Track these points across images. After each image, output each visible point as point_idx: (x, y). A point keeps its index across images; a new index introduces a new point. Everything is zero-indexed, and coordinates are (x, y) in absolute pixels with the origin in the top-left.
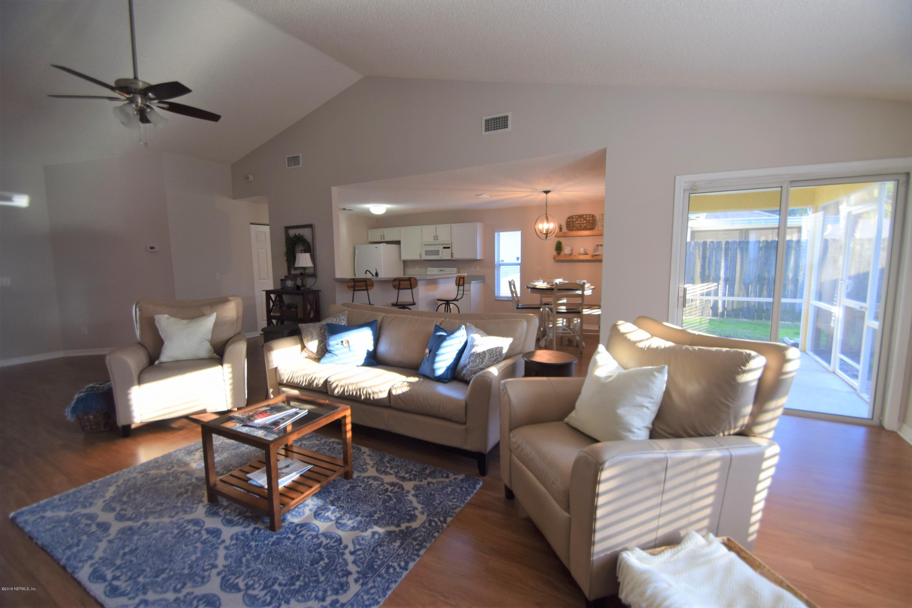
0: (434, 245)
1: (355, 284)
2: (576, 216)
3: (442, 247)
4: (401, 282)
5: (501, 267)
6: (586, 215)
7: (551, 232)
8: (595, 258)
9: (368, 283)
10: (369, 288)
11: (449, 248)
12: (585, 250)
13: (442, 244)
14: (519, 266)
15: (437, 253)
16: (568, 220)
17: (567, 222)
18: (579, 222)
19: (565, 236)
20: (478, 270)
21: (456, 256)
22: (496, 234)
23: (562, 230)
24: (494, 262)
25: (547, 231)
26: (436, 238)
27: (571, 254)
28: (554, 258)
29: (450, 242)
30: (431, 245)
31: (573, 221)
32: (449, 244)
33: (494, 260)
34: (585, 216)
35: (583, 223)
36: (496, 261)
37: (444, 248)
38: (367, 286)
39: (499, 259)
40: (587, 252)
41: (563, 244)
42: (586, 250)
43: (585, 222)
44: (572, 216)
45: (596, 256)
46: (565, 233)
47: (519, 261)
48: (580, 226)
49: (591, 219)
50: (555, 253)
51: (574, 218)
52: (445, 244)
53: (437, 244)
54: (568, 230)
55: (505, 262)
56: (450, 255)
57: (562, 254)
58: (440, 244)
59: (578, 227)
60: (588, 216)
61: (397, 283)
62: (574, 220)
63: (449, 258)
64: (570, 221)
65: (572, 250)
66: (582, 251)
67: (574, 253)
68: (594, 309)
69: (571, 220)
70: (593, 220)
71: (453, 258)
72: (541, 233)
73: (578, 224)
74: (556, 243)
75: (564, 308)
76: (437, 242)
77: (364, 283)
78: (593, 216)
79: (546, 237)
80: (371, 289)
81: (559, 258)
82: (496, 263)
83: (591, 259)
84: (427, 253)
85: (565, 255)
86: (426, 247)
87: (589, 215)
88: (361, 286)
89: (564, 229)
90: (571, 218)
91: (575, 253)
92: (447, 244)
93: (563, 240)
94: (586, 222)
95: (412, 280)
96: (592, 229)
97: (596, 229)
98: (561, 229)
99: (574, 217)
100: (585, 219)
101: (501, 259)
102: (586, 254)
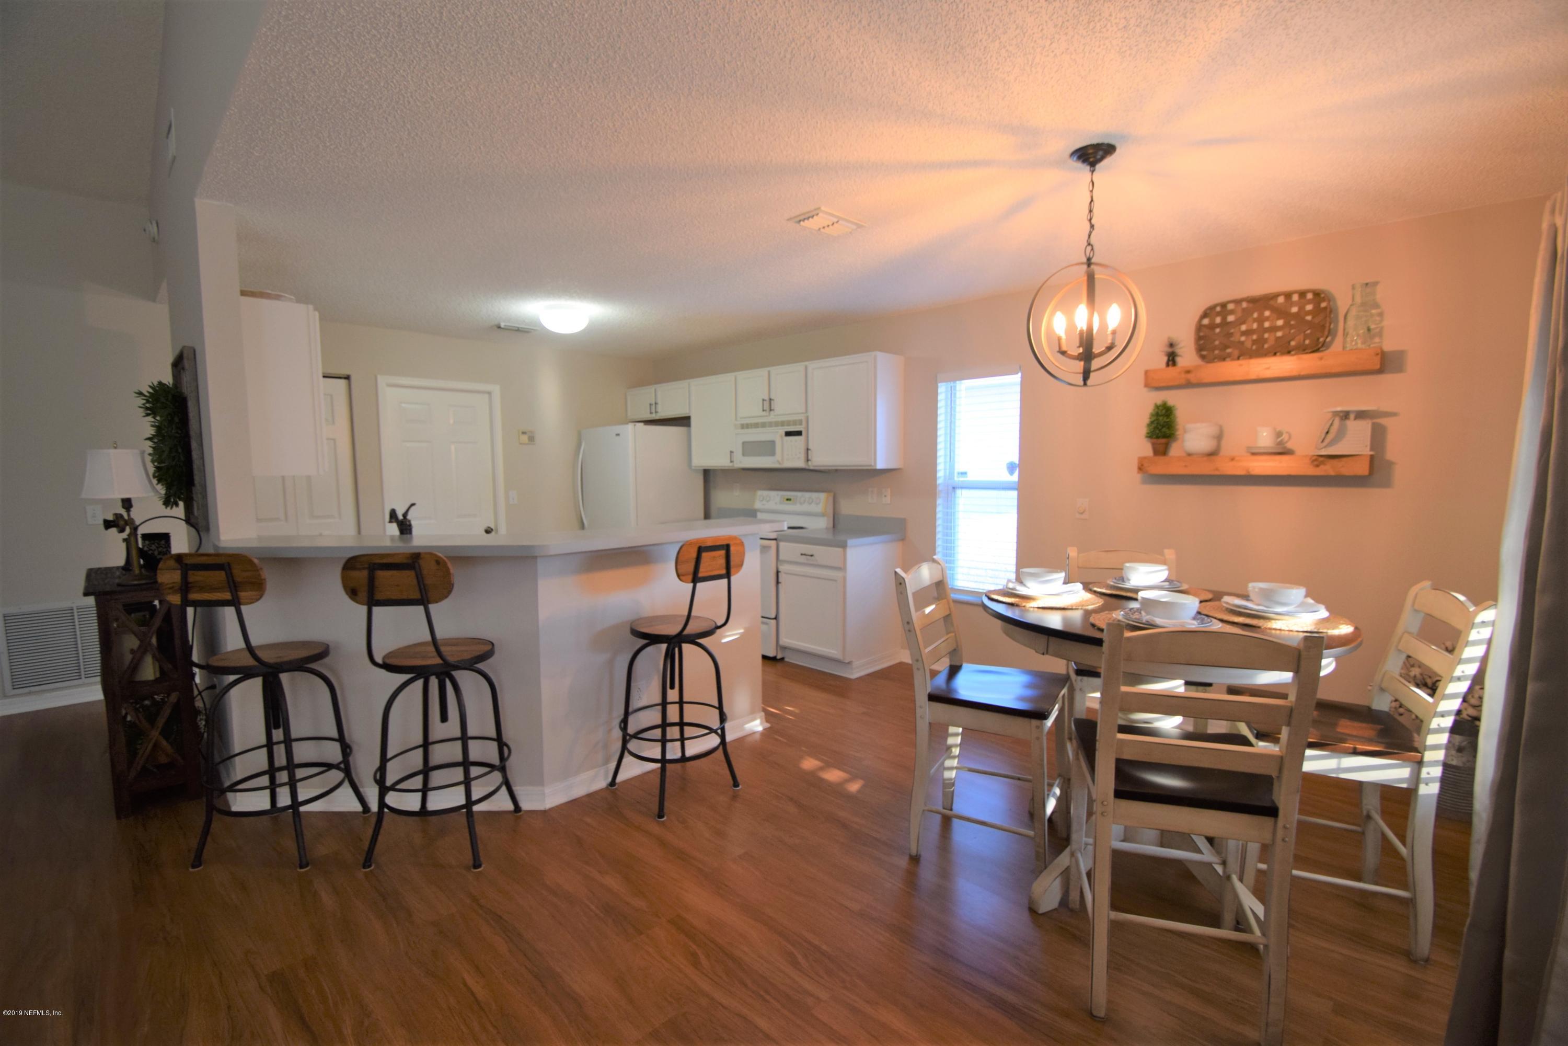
0: (763, 425)
1: (185, 577)
2: (1237, 302)
3: (782, 430)
4: (381, 574)
5: (959, 492)
6: (1288, 295)
7: (1109, 348)
8: (1328, 469)
9: (239, 574)
10: (242, 594)
11: (799, 433)
12: (1279, 434)
13: (782, 424)
14: (1014, 494)
15: (769, 448)
16: (1206, 321)
17: (1199, 327)
18: (1255, 326)
19: (1189, 385)
20: (887, 500)
21: (820, 460)
22: (942, 388)
23: (1178, 359)
24: (935, 478)
25: (1087, 340)
26: (769, 405)
27: (1213, 454)
28: (1141, 469)
29: (802, 417)
30: (756, 425)
31: (1224, 323)
32: (800, 422)
33: (935, 471)
34: (1281, 300)
35: (1274, 329)
36: (940, 474)
37: (788, 434)
38: (234, 586)
39: (952, 468)
40: (1289, 445)
41: (1181, 416)
42: (1285, 437)
43: (1280, 323)
44: (1224, 305)
45: (1335, 462)
46: (1188, 372)
47: (1015, 478)
48: (1261, 341)
49: (1309, 307)
50: (1146, 449)
51: (1232, 312)
52: (789, 423)
53: (771, 424)
54: (1203, 357)
55: (972, 477)
56: (802, 456)
57: (1175, 450)
58: (777, 424)
59: (1248, 344)
60: (1295, 297)
61: (361, 576)
62: (1231, 318)
63: (801, 464)
64: (1212, 326)
65: (1219, 437)
66: (1265, 439)
67: (1228, 448)
68: (1356, 752)
69: (1218, 320)
70: (1317, 311)
71: (811, 465)
72: (1063, 353)
73: (1247, 333)
74: (1150, 409)
75: (1170, 724)
76: (772, 418)
77: (221, 575)
78: (1318, 295)
79: (1086, 375)
80: (252, 601)
81: (1162, 467)
82: (939, 481)
83: (1311, 471)
84: (749, 448)
85: (1189, 455)
86: (746, 431)
87: (1302, 294)
88: (213, 589)
89: (1188, 357)
90: (1218, 314)
91: (1233, 445)
92: (795, 423)
93: (1177, 400)
94: (1287, 324)
95: (428, 567)
96: (1317, 348)
97: (1337, 345)
98: (1172, 359)
99: (1231, 307)
100: (1280, 312)
101: (959, 468)
102: (1283, 452)
